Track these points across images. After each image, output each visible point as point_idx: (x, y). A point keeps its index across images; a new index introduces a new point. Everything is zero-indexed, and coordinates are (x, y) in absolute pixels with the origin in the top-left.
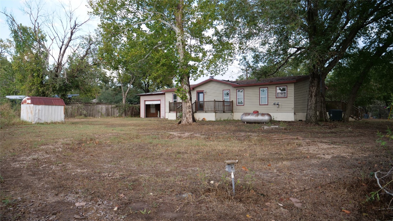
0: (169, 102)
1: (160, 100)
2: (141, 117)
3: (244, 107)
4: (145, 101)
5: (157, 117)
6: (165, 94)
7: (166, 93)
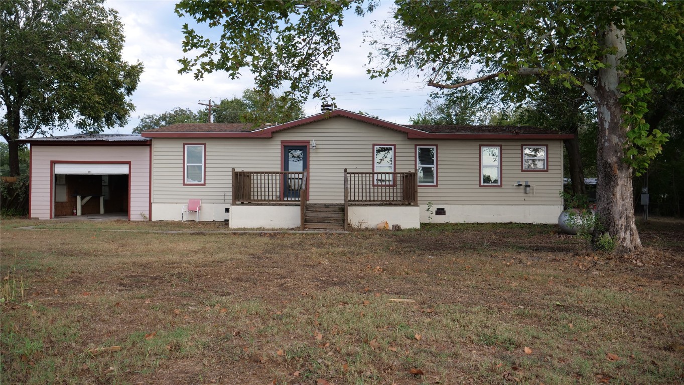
0: (233, 169)
1: (129, 163)
2: (33, 216)
3: (439, 190)
4: (53, 163)
5: (73, 214)
6: (150, 145)
7: (153, 142)
